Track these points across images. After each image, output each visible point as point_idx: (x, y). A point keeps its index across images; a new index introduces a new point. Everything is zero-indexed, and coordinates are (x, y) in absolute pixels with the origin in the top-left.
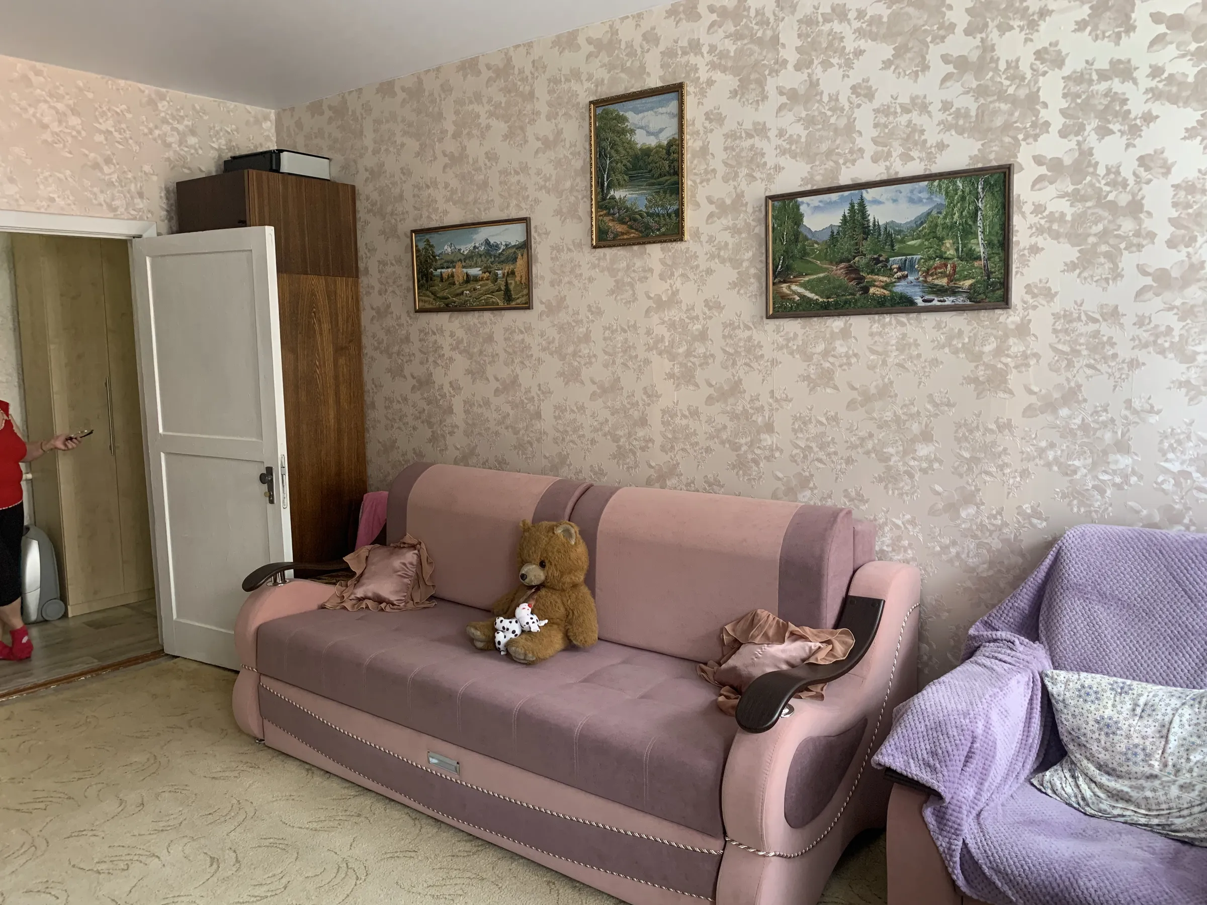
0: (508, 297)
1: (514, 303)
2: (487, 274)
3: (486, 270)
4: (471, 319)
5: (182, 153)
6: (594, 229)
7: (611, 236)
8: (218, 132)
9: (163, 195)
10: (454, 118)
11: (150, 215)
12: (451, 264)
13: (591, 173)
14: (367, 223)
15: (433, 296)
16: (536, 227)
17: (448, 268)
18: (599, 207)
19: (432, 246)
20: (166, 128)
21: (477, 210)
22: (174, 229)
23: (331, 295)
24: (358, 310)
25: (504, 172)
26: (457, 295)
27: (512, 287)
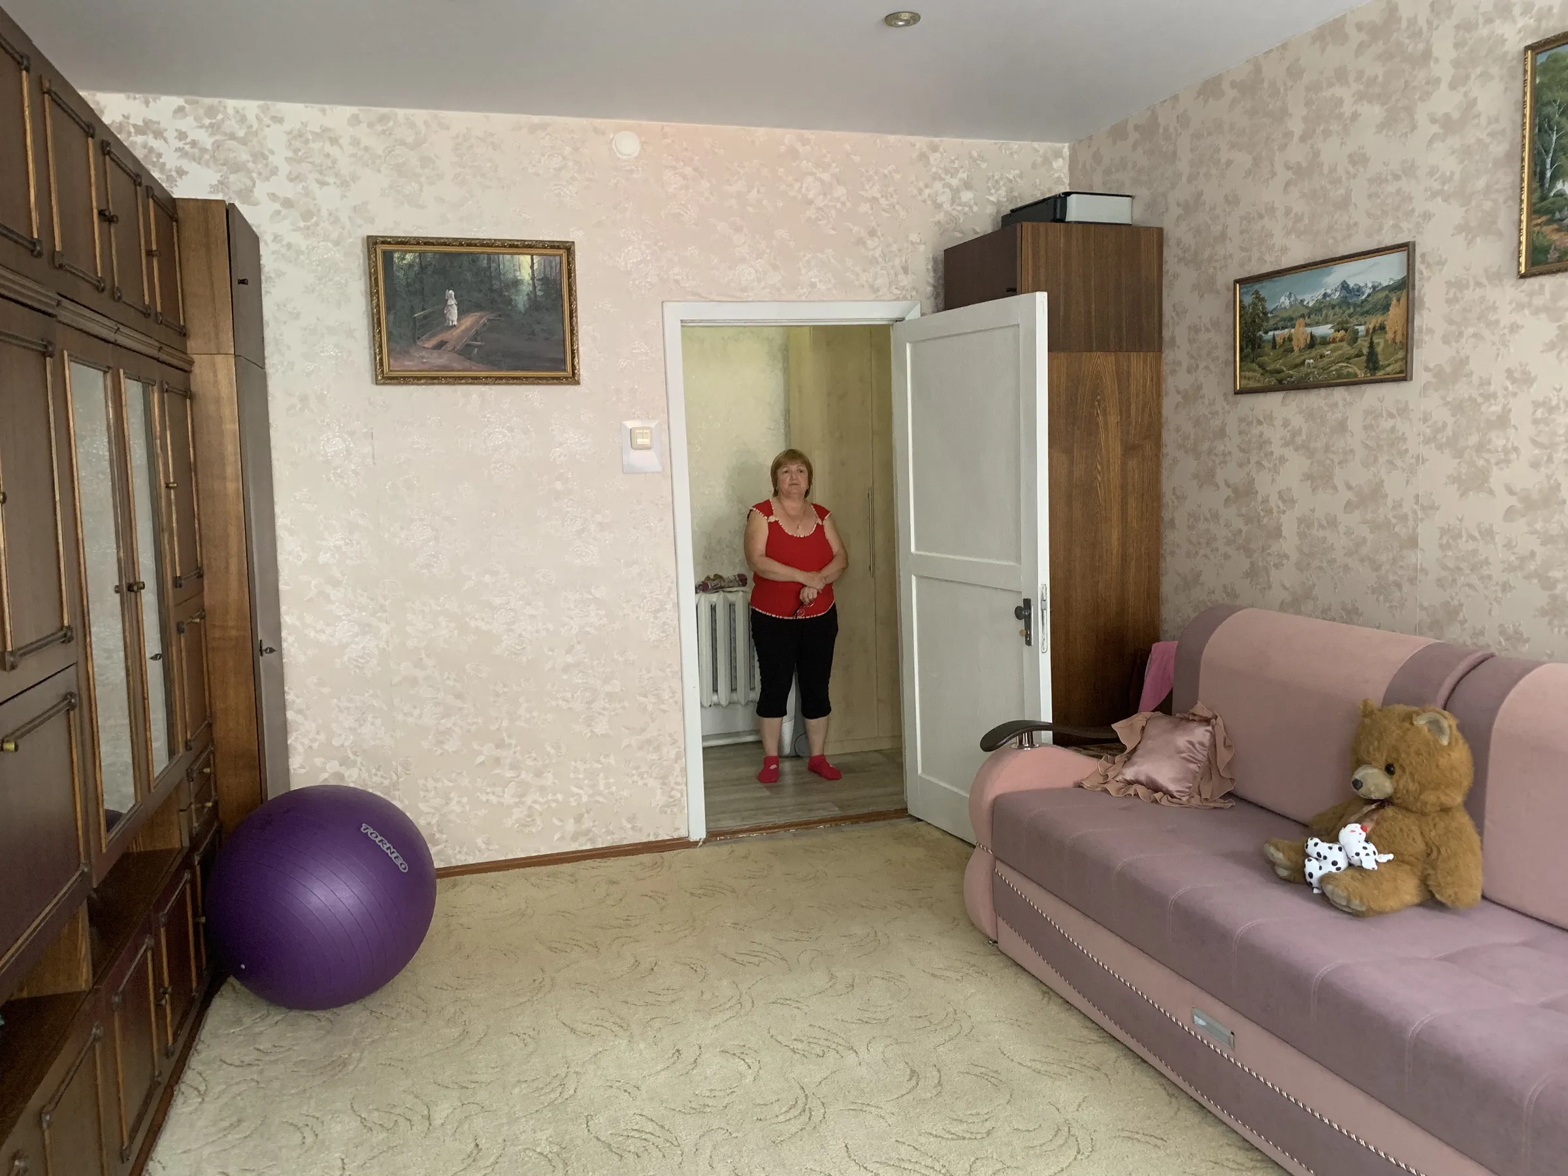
0: (1372, 363)
1: (1382, 372)
2: (1342, 333)
3: (1341, 326)
4: (1314, 399)
5: (954, 213)
6: (1523, 247)
7: (1553, 255)
8: (997, 182)
9: (930, 267)
10: (1304, 112)
11: (914, 293)
12: (1289, 322)
13: (1523, 159)
14: (1176, 276)
15: (1261, 371)
16: (1423, 255)
17: (1283, 328)
18: (1534, 211)
19: (1263, 300)
20: (938, 185)
21: (1331, 241)
22: (941, 306)
23: (1123, 378)
24: (1159, 395)
25: (1379, 180)
26: (1296, 366)
27: (1379, 349)
